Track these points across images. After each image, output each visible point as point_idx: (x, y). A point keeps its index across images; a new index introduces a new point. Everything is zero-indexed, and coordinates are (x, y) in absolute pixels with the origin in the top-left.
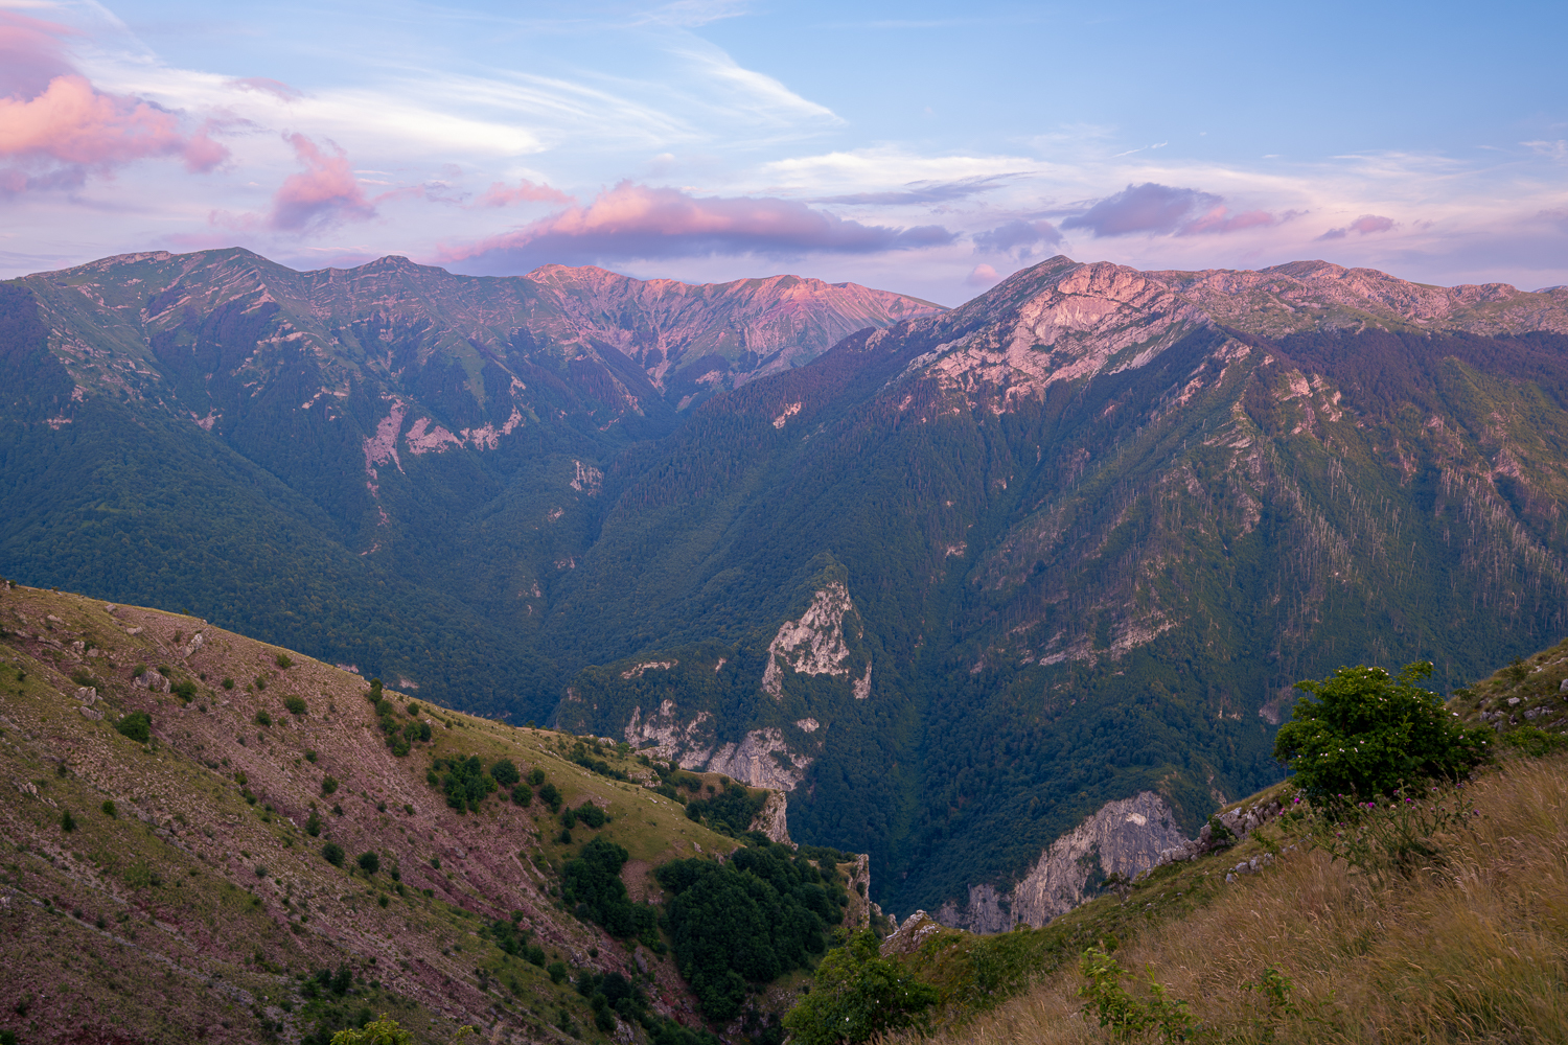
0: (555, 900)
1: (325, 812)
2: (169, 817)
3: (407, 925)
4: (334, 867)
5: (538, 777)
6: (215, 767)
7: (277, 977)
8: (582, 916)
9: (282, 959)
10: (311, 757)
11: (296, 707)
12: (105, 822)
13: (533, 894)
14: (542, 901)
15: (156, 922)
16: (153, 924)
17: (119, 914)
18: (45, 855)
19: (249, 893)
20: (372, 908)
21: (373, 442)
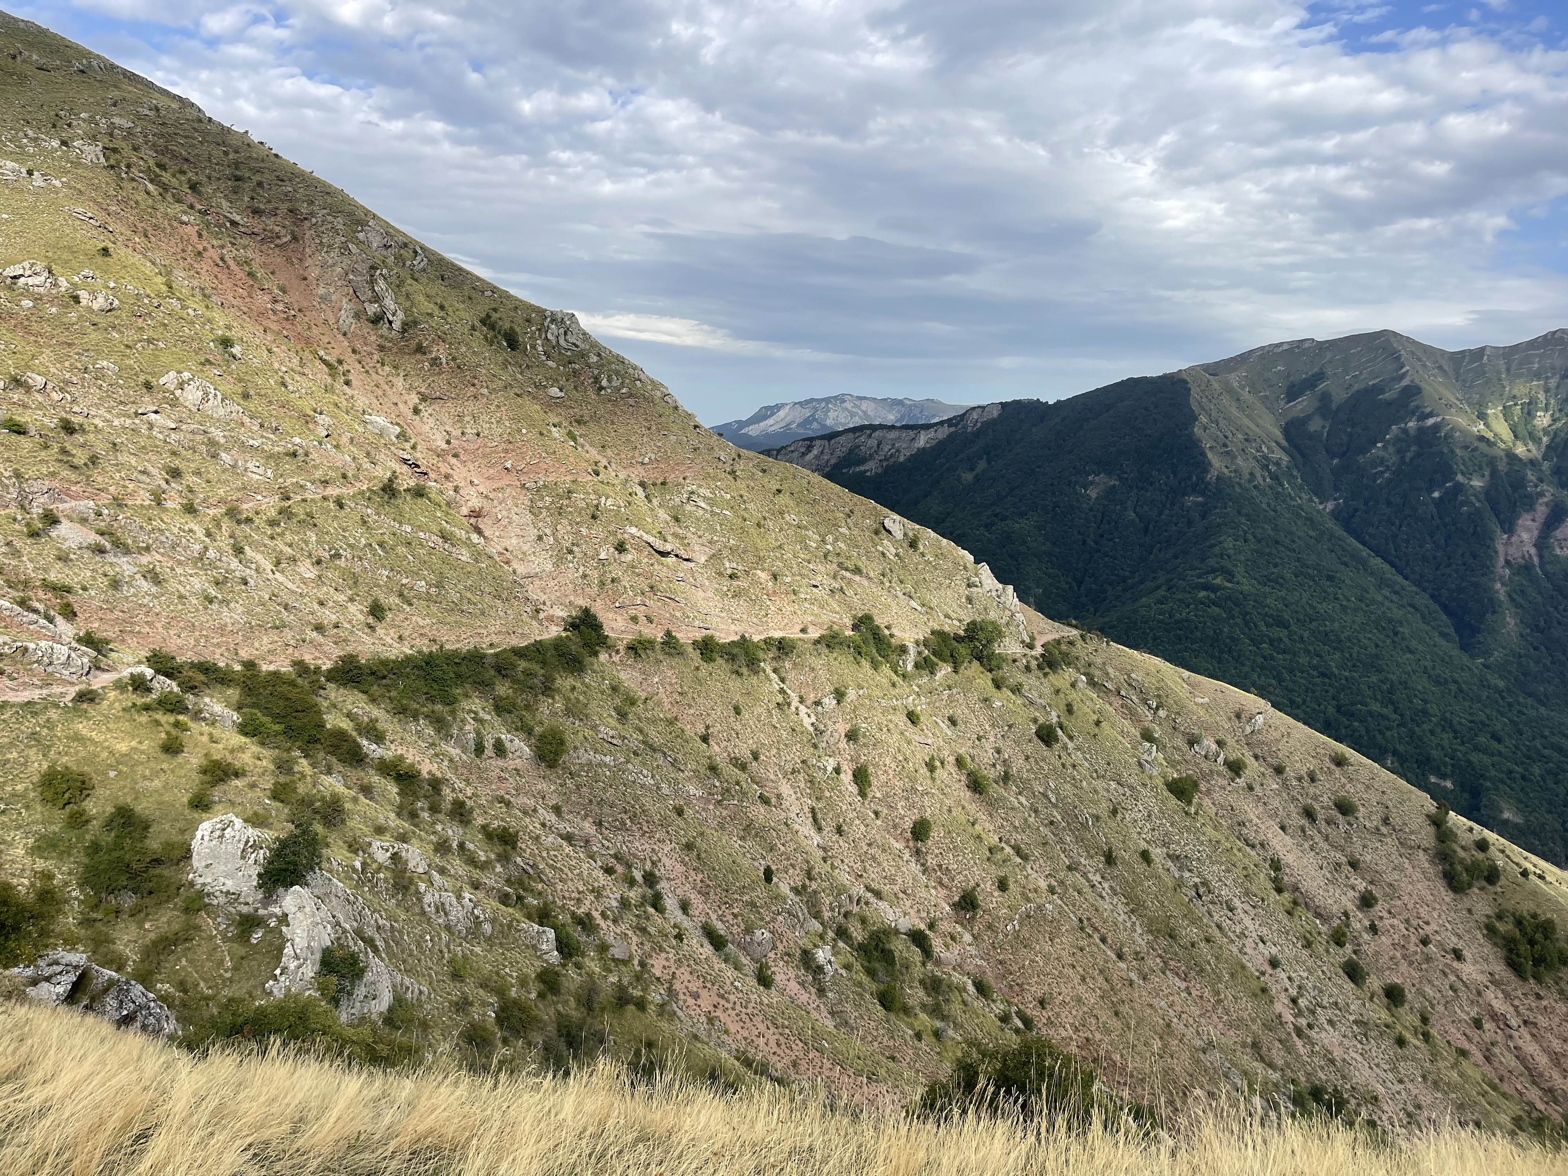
1: (1358, 925)
2: (1197, 880)
4: (1352, 985)
6: (1253, 847)
7: (1270, 1071)
9: (1278, 1055)
10: (1354, 865)
11: (1345, 809)
12: (1140, 867)
15: (1168, 972)
16: (1164, 973)
17: (1137, 953)
18: (1088, 880)
20: (1387, 1043)
21: (1509, 538)
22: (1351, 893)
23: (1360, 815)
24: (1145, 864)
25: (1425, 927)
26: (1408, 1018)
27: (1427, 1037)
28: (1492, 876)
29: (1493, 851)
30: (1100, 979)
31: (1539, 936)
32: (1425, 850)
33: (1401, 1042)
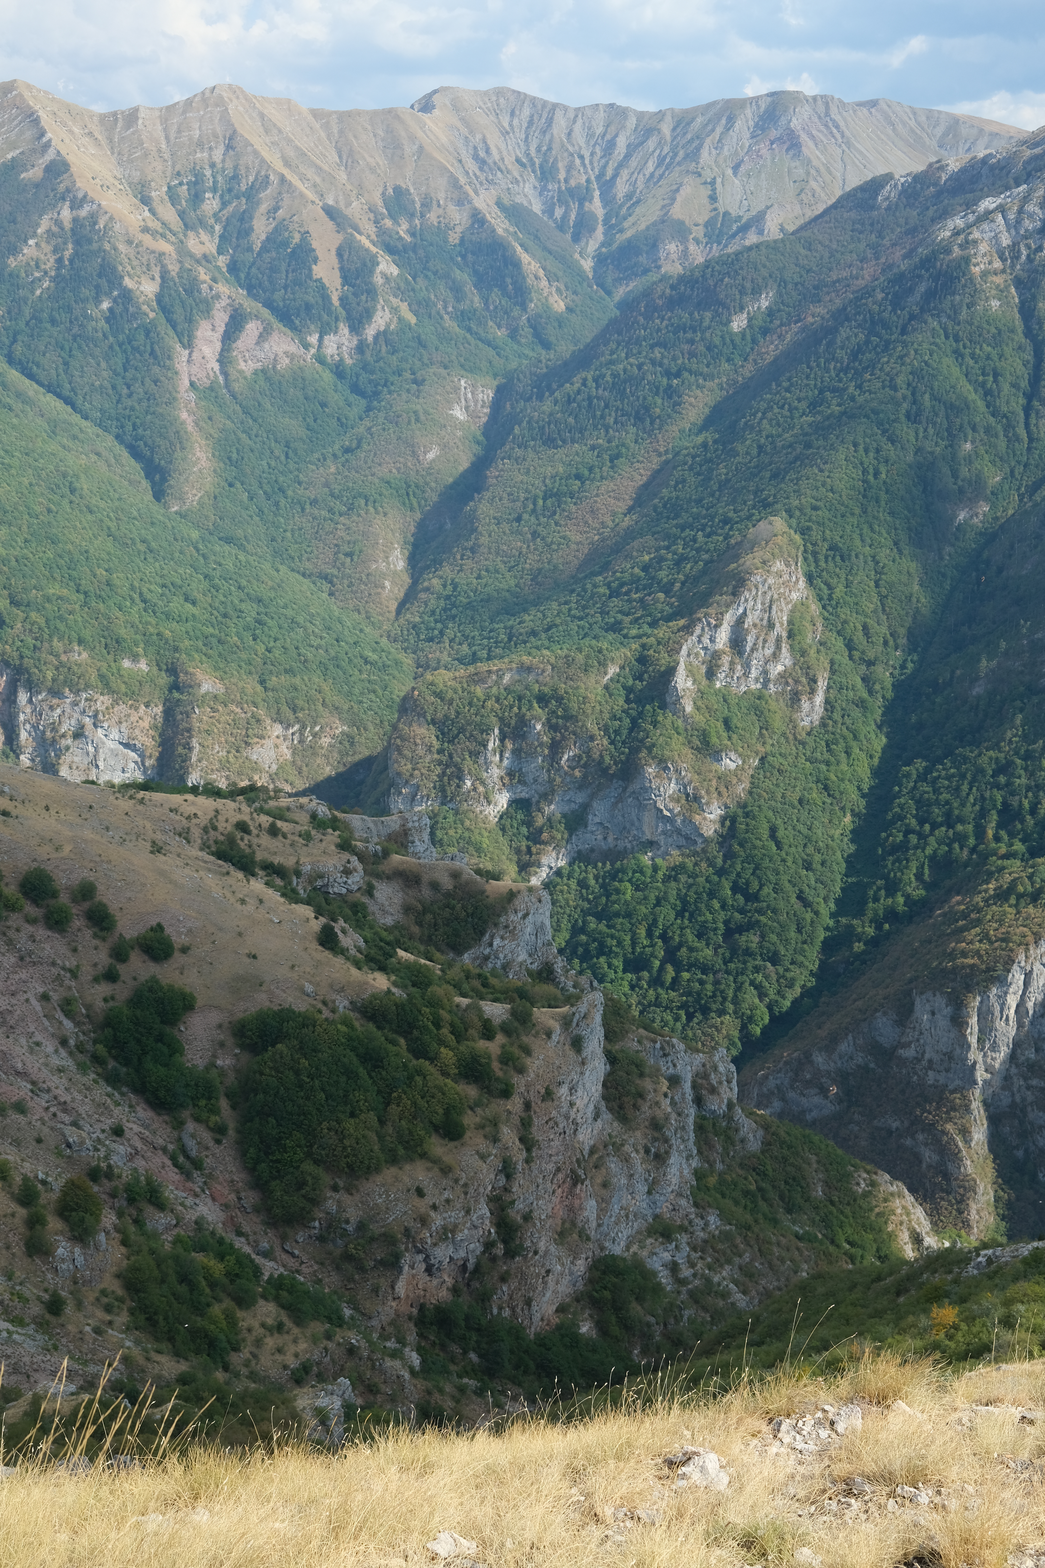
0: (80, 1057)
5: (86, 892)
8: (112, 1080)
13: (50, 1049)
21: (190, 355)
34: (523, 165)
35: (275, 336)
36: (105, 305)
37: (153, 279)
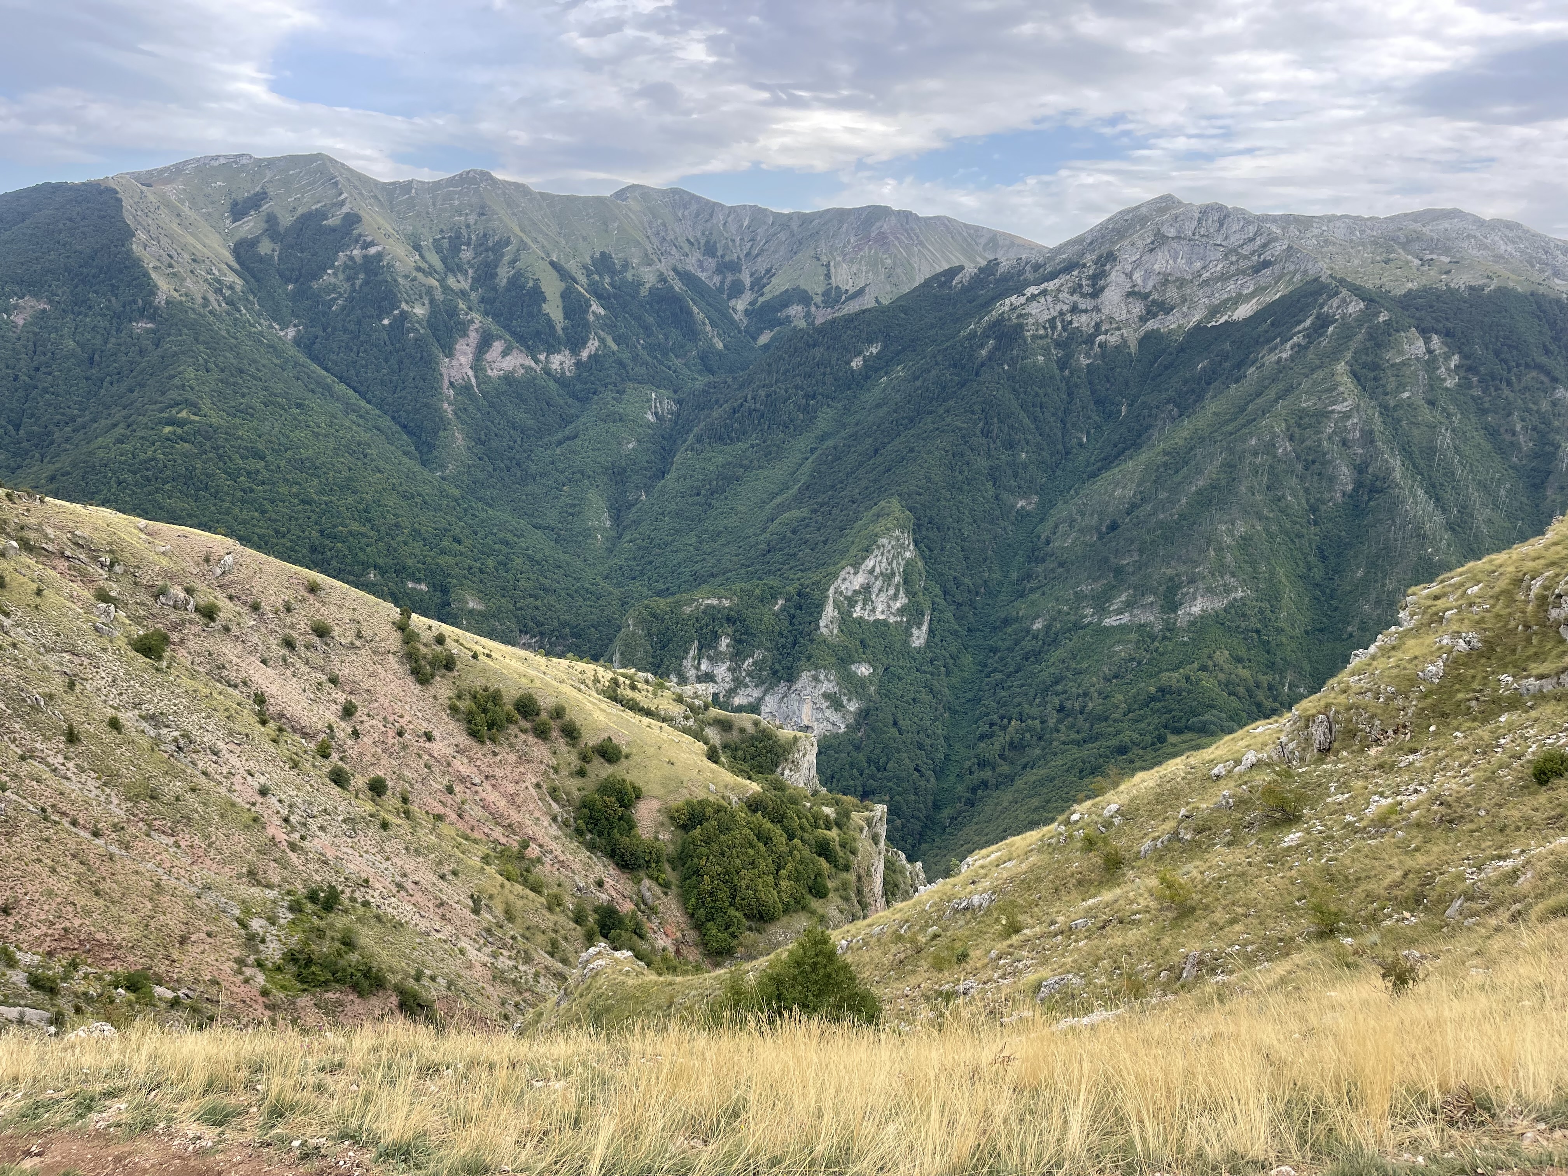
0: (567, 831)
1: (342, 734)
2: (176, 734)
3: (407, 849)
4: (339, 789)
5: (558, 713)
6: (236, 686)
7: (267, 891)
8: (591, 847)
9: (274, 875)
10: (334, 681)
11: (322, 631)
12: (110, 737)
13: (546, 824)
14: (554, 831)
15: (153, 833)
16: (148, 835)
17: (115, 825)
18: (48, 765)
19: (249, 810)
20: (373, 830)
21: (450, 362)
22: (334, 707)
23: (335, 634)
24: (115, 732)
25: (400, 720)
26: (391, 801)
27: (407, 813)
28: (449, 664)
29: (449, 642)
30: (75, 864)
31: (489, 705)
32: (394, 654)
33: (385, 826)
34: (692, 244)
35: (515, 352)
36: (386, 322)
37: (424, 305)
